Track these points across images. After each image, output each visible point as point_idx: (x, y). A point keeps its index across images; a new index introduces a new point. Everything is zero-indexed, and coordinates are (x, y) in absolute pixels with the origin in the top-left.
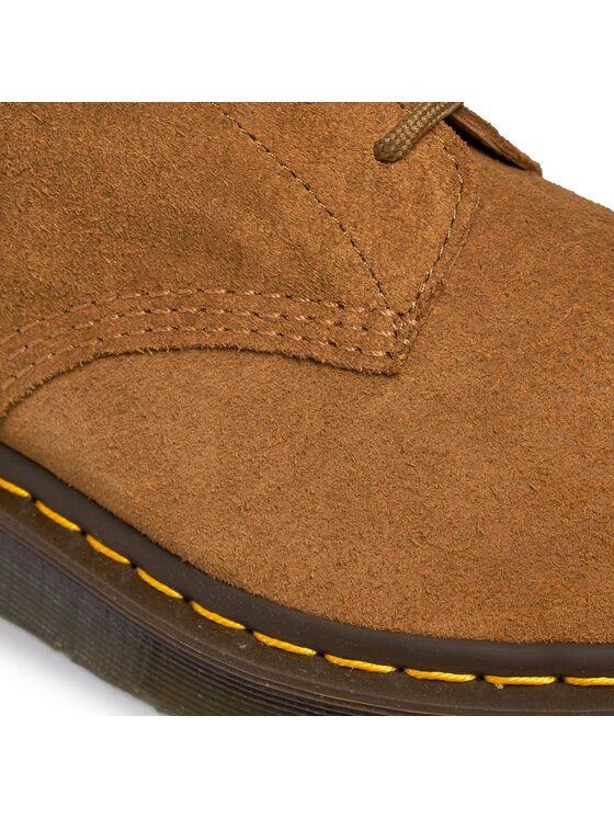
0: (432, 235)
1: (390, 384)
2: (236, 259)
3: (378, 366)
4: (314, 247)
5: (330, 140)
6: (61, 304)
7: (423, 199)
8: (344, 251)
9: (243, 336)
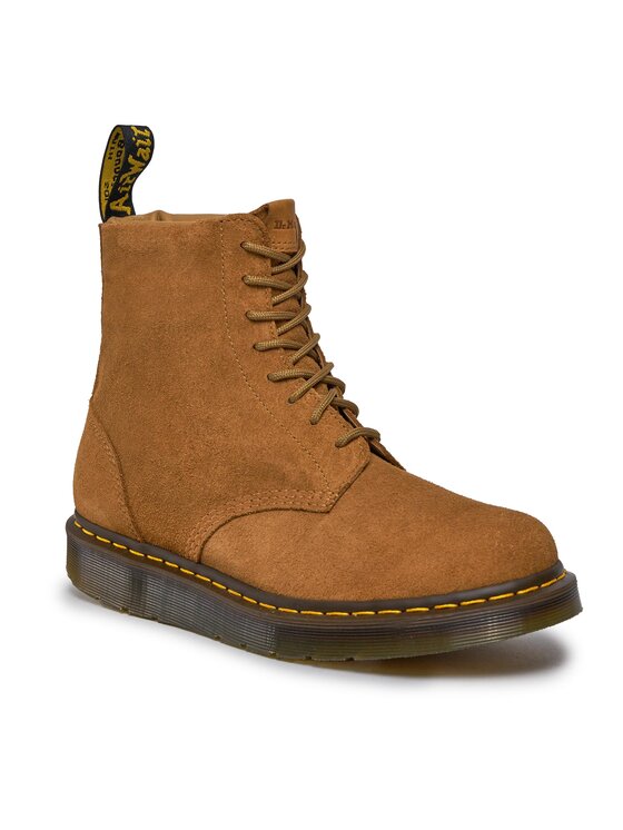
0: (349, 469)
1: (327, 516)
2: (283, 479)
3: (322, 509)
4: (308, 472)
5: (320, 439)
6: (223, 502)
7: (349, 460)
8: (318, 474)
9: (282, 505)
